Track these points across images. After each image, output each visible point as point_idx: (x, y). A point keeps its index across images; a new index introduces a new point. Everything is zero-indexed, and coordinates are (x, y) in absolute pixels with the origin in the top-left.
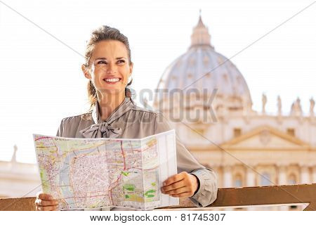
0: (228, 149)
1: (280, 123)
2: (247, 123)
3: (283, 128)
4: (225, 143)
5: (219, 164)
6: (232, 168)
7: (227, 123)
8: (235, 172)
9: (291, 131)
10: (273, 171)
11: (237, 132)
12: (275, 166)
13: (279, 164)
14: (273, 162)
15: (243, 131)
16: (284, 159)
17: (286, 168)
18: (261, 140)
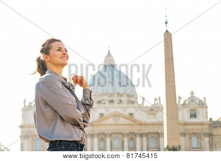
0: (96, 125)
1: (125, 110)
2: (107, 111)
3: (126, 113)
4: (94, 122)
5: (91, 133)
6: (98, 135)
7: (96, 111)
8: (100, 137)
9: (131, 114)
10: (120, 136)
11: (102, 115)
12: (121, 133)
13: (123, 132)
14: (120, 131)
15: (104, 115)
16: (127, 130)
17: (128, 135)
18: (114, 120)
